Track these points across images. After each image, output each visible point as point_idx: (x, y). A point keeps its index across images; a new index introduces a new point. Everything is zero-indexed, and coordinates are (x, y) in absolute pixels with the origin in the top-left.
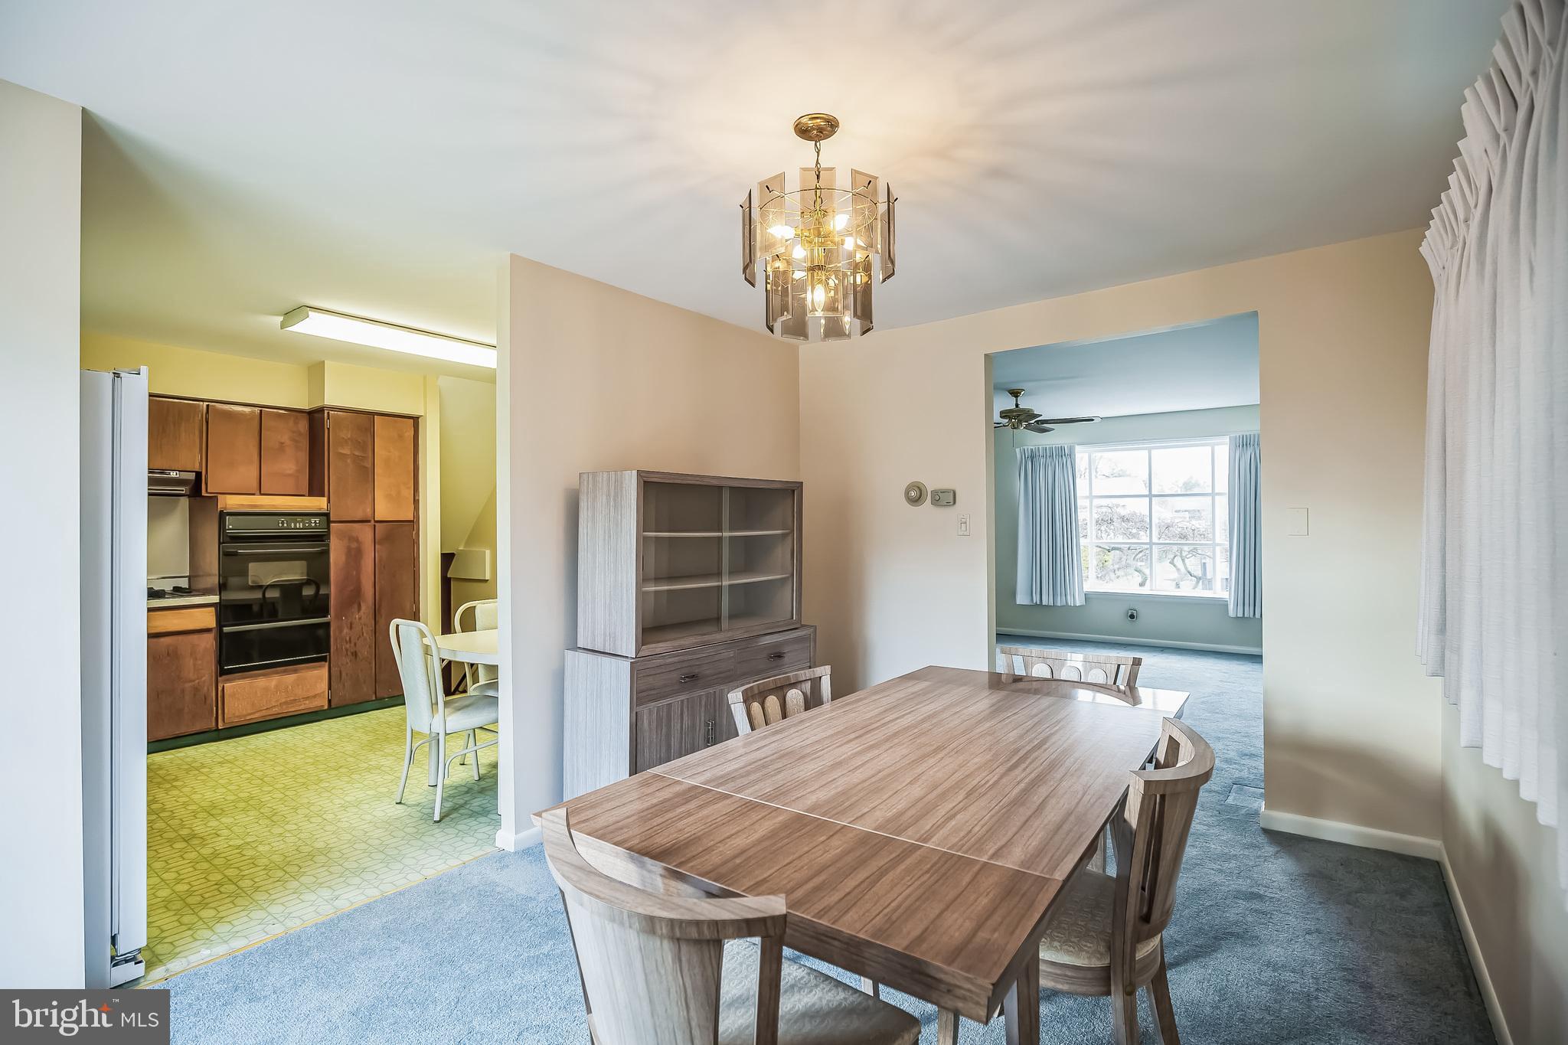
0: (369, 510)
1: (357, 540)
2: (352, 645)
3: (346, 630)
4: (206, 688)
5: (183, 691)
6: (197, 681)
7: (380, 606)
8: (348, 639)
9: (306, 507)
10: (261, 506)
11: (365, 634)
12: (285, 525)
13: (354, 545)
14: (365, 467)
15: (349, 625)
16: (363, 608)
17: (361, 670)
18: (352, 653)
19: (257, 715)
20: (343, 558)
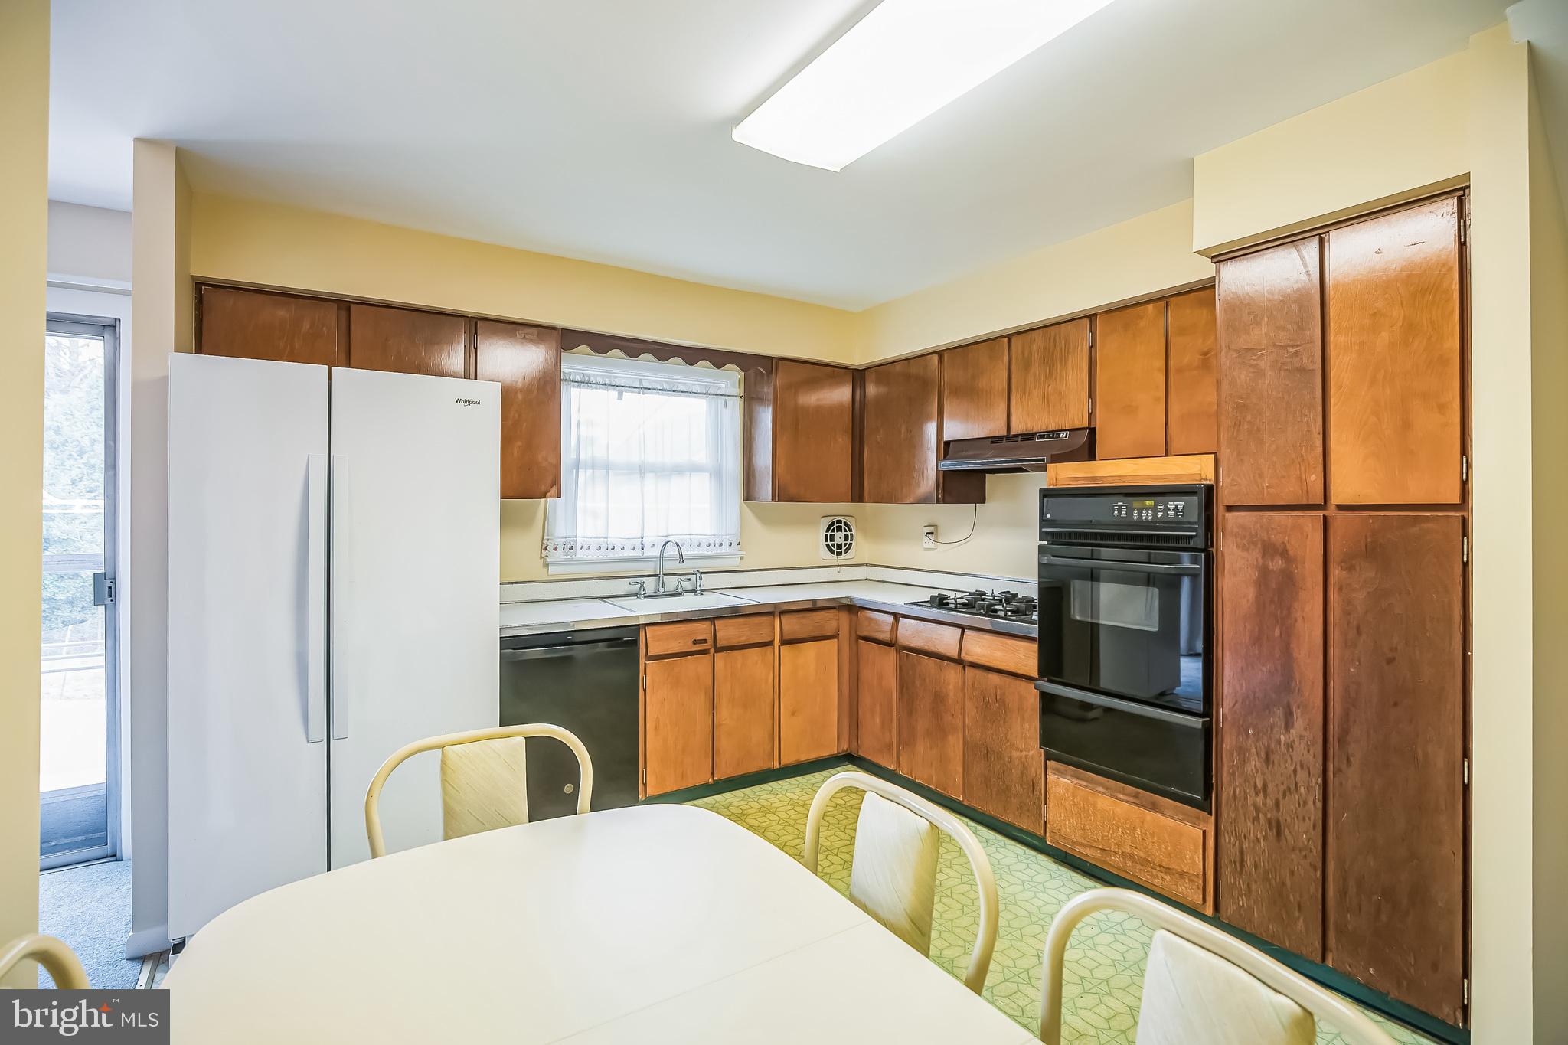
0: (1315, 478)
1: (1284, 554)
2: (1270, 802)
3: (1254, 763)
4: (1033, 770)
5: (1011, 760)
6: (1024, 753)
7: (1345, 732)
8: (1259, 785)
9: (1178, 477)
10: (1101, 478)
11: (1302, 789)
12: (1124, 514)
13: (1276, 564)
14: (1302, 370)
15: (1263, 755)
16: (1299, 723)
17: (1292, 873)
18: (1270, 822)
19: (1088, 852)
20: (1251, 592)
